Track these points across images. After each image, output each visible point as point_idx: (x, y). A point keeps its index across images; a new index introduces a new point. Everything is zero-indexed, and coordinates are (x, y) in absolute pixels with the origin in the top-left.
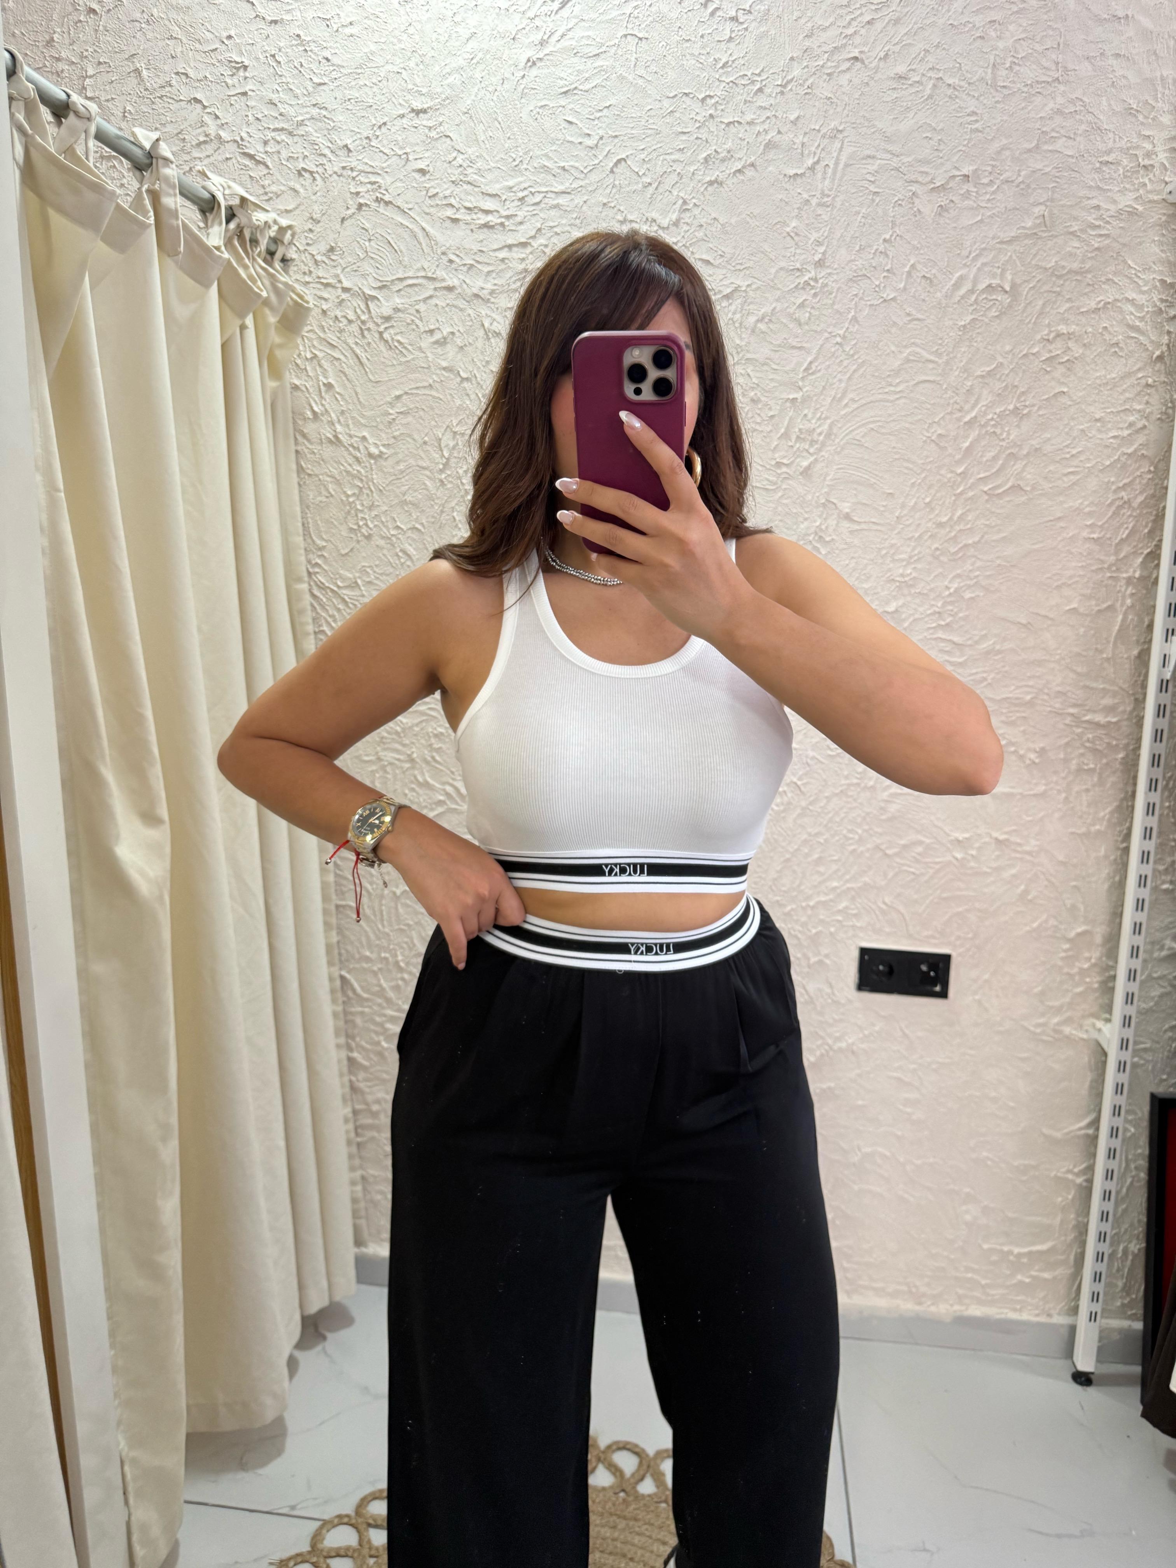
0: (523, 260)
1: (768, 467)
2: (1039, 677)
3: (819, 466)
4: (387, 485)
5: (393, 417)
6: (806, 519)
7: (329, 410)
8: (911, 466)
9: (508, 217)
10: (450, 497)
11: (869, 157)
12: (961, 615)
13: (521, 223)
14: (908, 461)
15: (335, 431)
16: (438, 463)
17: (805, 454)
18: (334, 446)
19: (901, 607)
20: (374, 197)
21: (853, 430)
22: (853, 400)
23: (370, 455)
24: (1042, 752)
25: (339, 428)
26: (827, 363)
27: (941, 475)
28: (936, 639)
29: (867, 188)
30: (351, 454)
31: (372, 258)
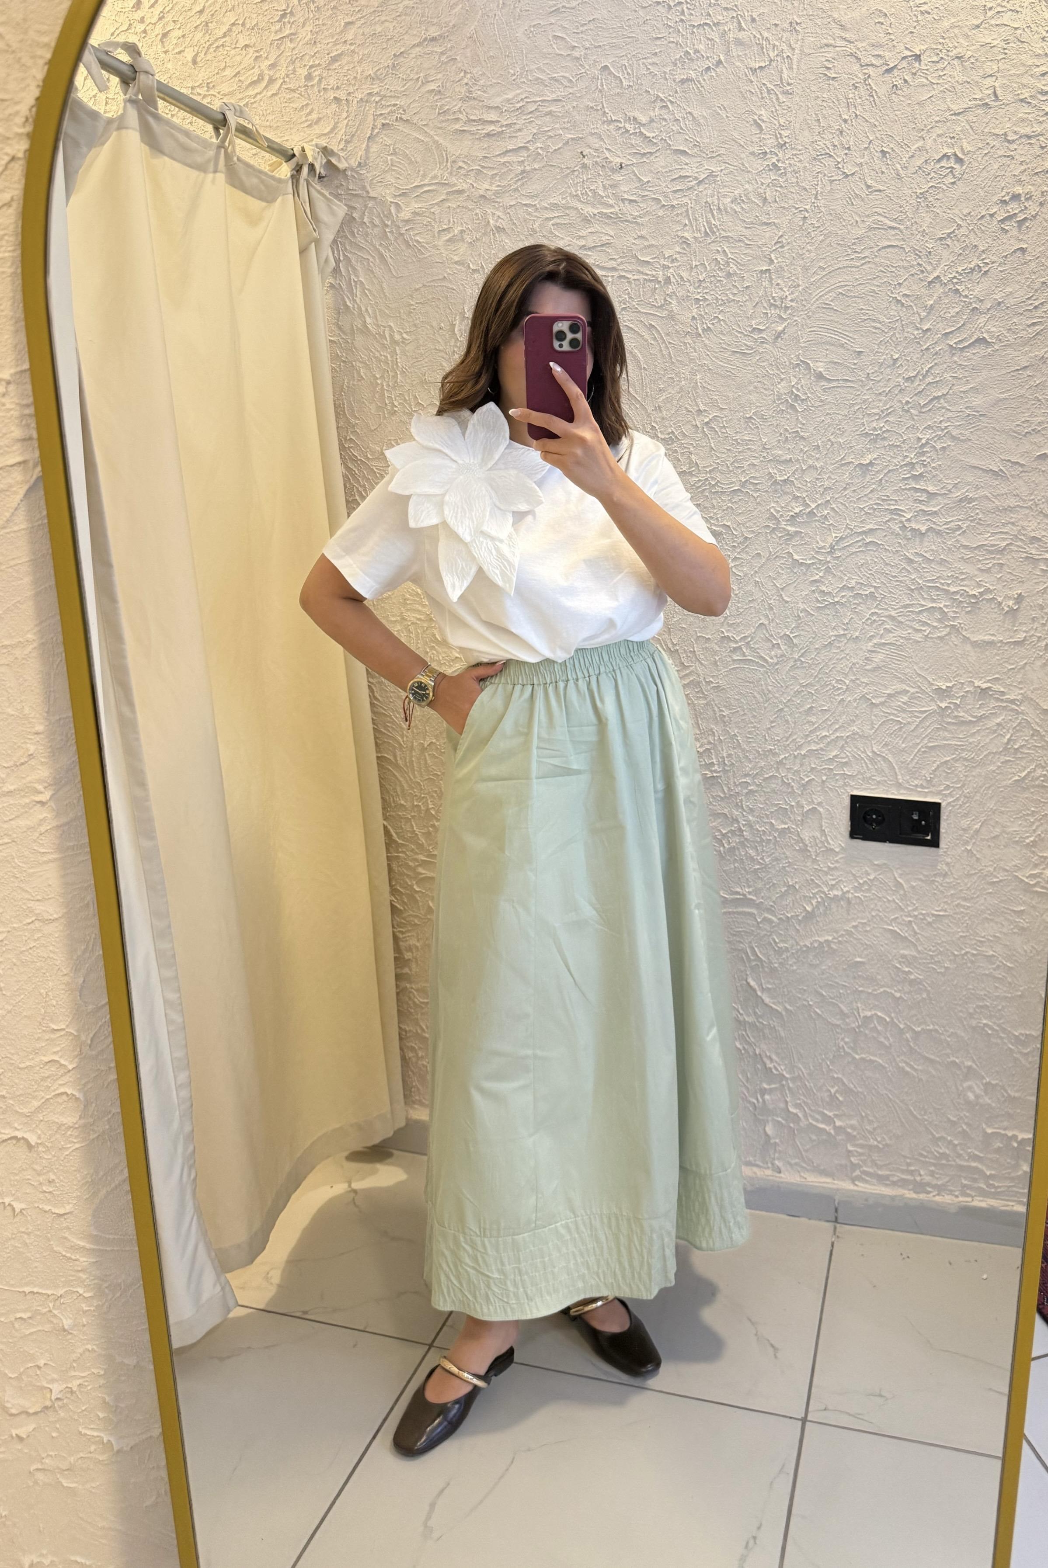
0: (523, 162)
2: (1013, 524)
4: (409, 367)
5: (414, 307)
6: (782, 380)
8: (879, 325)
9: (509, 126)
11: (827, 45)
12: (933, 465)
13: (520, 130)
14: (875, 321)
17: (779, 320)
19: (875, 459)
20: (394, 118)
21: (823, 296)
22: (820, 267)
23: (395, 342)
24: (1020, 599)
25: (368, 320)
26: (796, 236)
27: (908, 332)
28: (909, 489)
29: (826, 75)
30: (378, 341)
31: (394, 170)
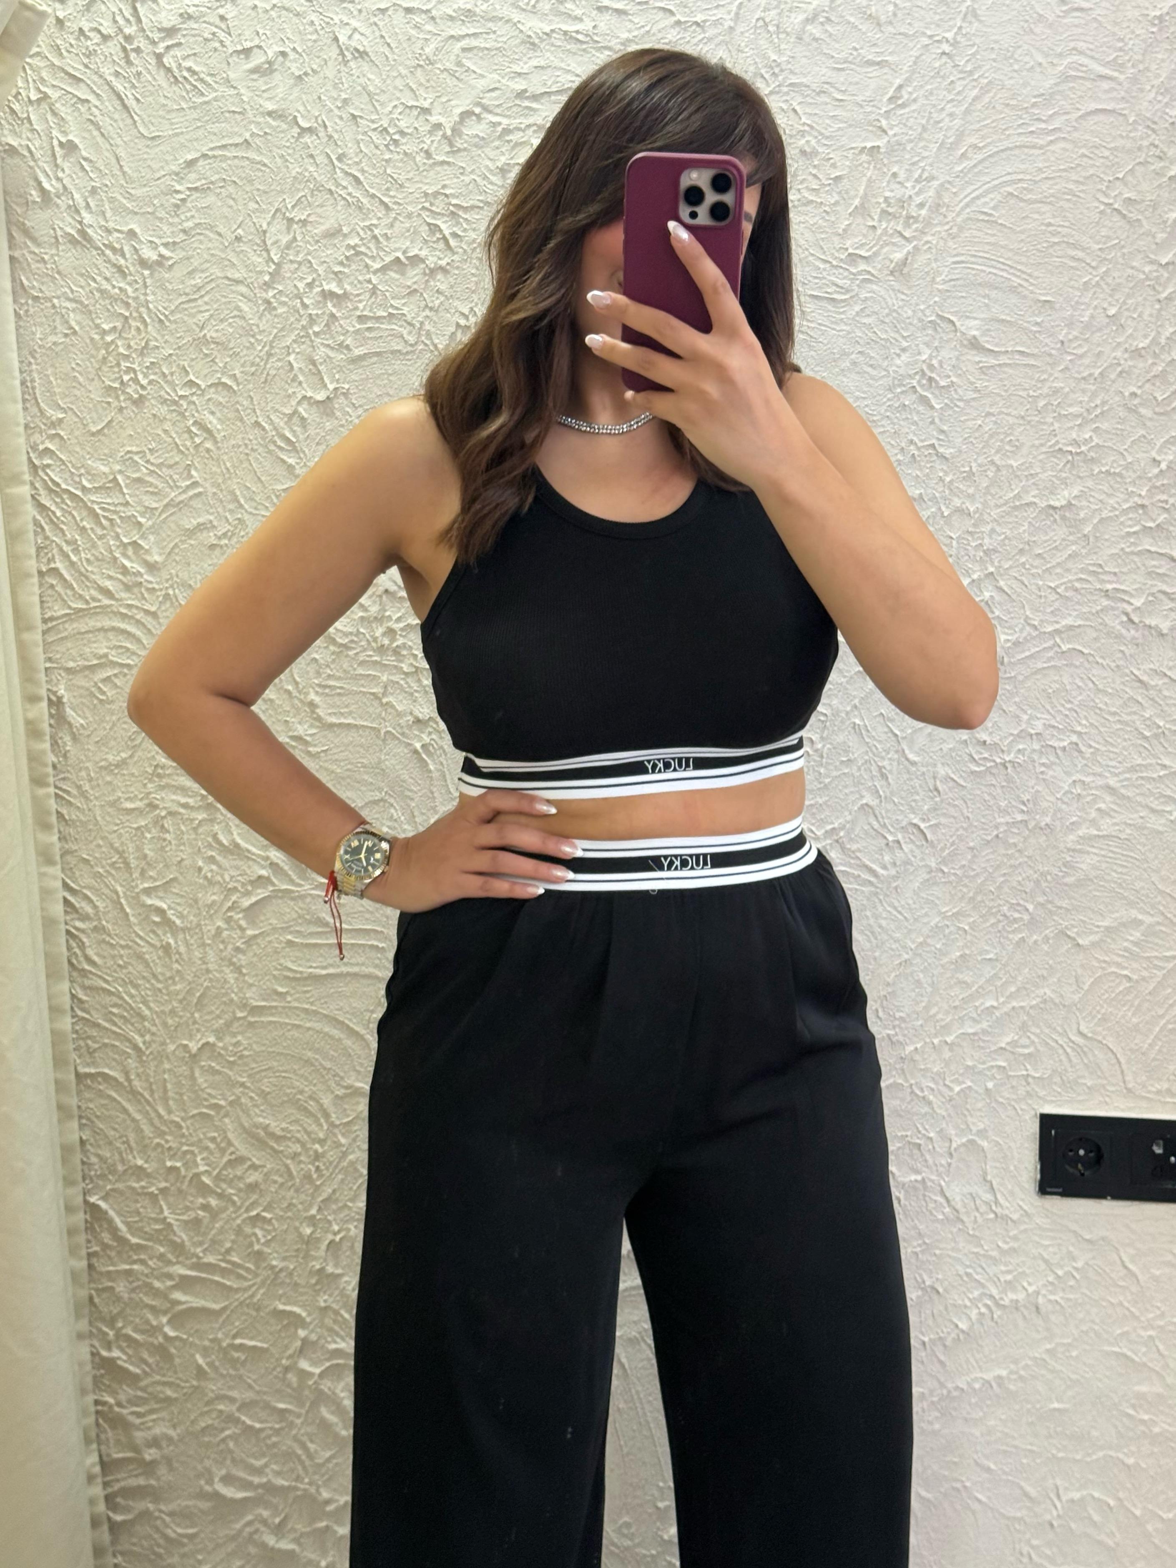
1: (834, 263)
3: (922, 259)
4: (172, 312)
5: (182, 196)
6: (904, 350)
7: (70, 187)
10: (282, 329)
14: (1074, 246)
15: (80, 223)
16: (261, 272)
17: (897, 239)
18: (79, 248)
21: (978, 198)
22: (975, 146)
23: (143, 263)
25: (87, 218)
26: (929, 87)
27: (1132, 268)
30: (109, 261)
